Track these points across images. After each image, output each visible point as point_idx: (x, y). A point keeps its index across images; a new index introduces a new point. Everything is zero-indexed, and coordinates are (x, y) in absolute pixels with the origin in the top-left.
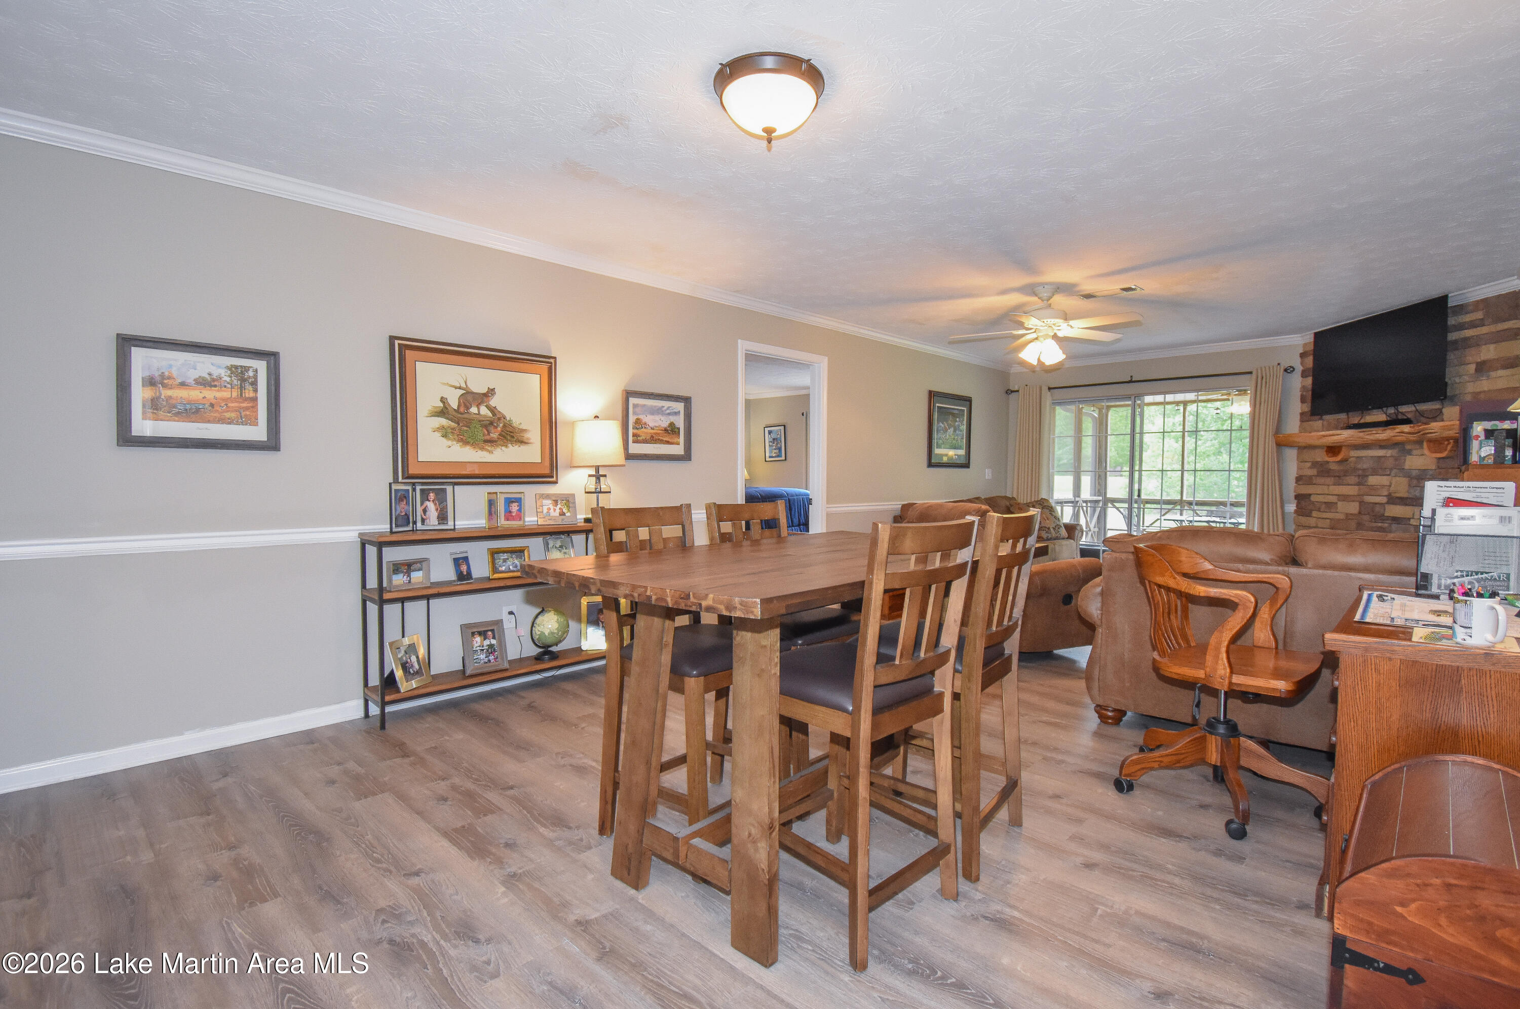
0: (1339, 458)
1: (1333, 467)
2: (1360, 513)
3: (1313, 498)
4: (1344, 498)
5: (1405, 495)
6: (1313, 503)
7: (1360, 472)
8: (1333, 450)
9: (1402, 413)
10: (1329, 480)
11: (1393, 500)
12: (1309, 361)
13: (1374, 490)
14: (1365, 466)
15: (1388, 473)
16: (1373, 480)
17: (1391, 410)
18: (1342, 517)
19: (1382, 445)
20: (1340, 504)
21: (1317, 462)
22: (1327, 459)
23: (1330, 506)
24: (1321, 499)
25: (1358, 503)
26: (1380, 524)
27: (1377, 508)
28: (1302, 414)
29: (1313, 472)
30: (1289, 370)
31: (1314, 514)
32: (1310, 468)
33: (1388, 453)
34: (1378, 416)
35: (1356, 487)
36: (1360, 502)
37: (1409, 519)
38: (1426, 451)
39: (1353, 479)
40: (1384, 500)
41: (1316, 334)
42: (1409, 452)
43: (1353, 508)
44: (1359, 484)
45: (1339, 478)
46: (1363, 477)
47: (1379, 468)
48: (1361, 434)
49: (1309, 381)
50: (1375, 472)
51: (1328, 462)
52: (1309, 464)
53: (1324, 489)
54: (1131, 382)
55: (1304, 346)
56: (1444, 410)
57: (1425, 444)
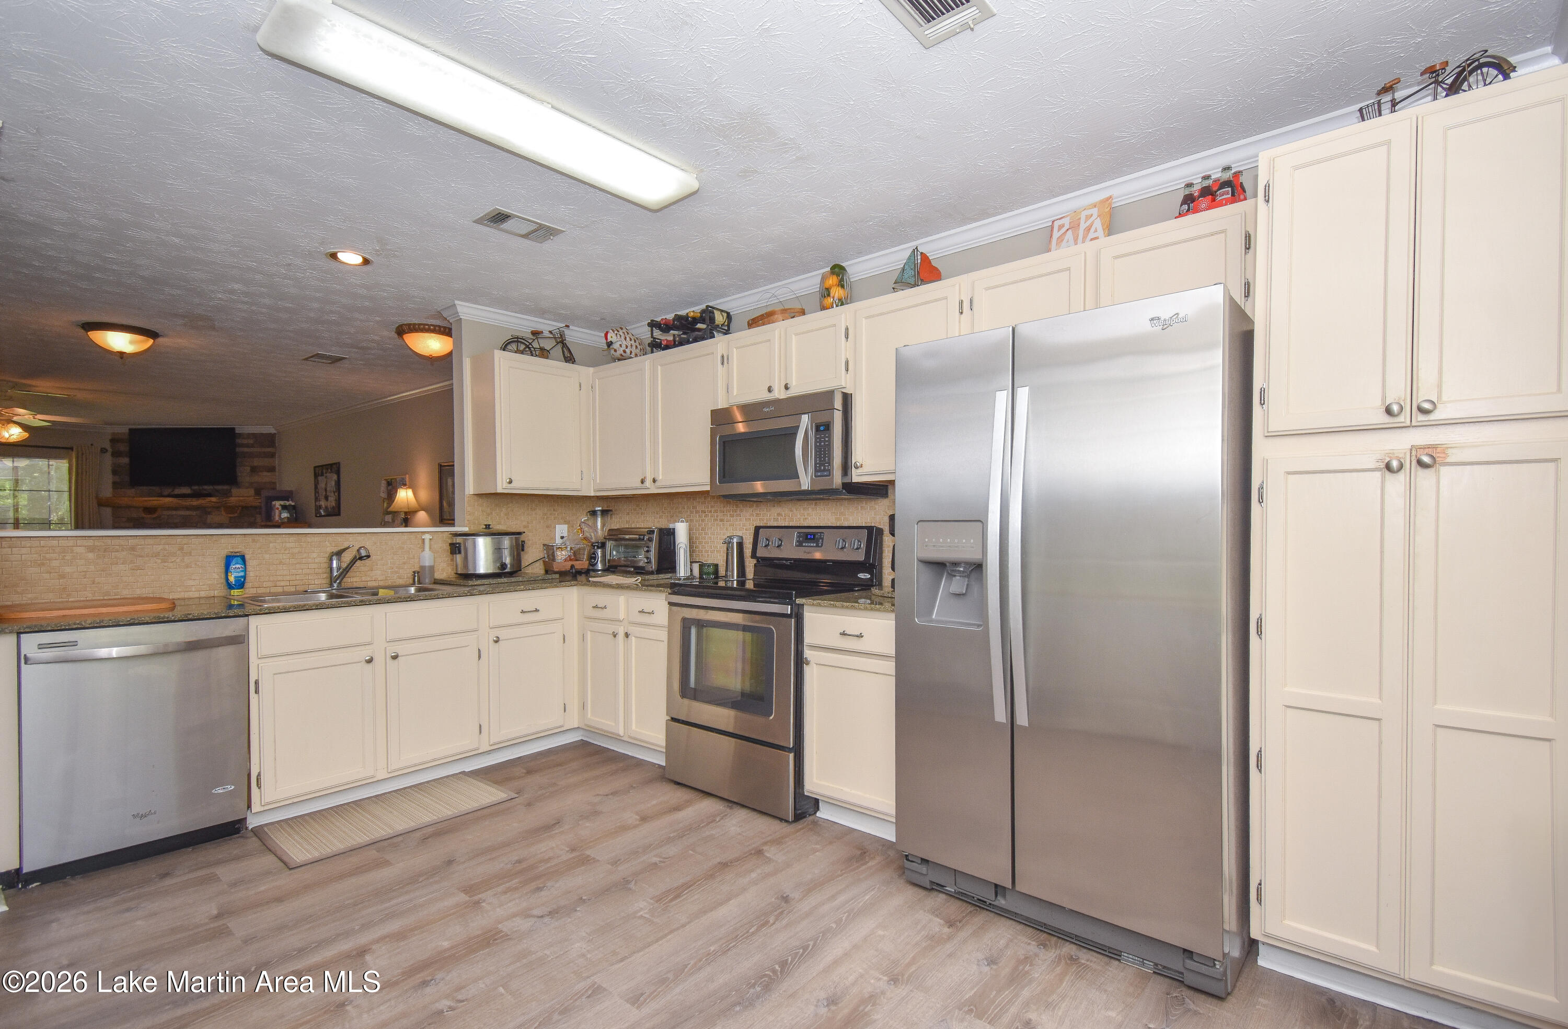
0: (154, 516)
1: (147, 521)
8: (149, 510)
9: (205, 490)
12: (123, 447)
15: (195, 525)
17: (196, 487)
19: (188, 508)
22: (144, 515)
28: (114, 483)
30: (104, 451)
33: (194, 513)
34: (186, 490)
38: (223, 513)
41: (130, 430)
42: (209, 513)
48: (180, 502)
49: (125, 460)
50: (184, 525)
51: (143, 518)
52: (124, 519)
55: (113, 434)
56: (232, 490)
57: (222, 508)
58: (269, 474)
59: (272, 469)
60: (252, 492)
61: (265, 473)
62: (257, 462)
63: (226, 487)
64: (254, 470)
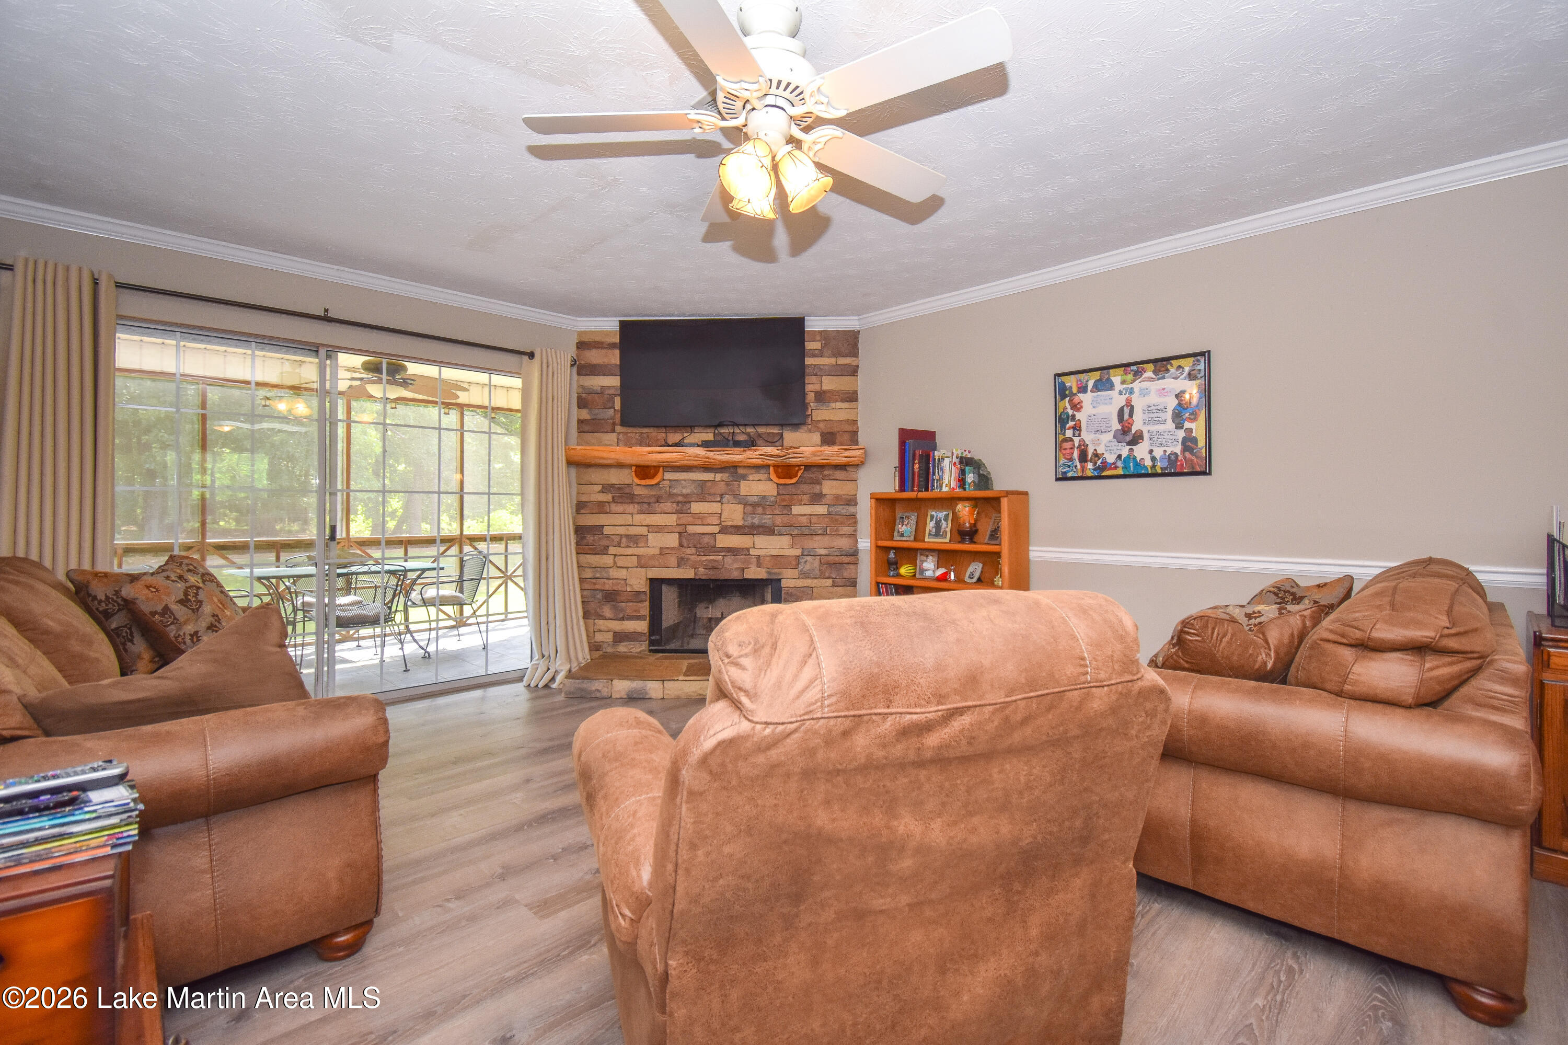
0: (653, 480)
1: (638, 491)
2: (681, 545)
3: (606, 530)
4: (659, 529)
5: (740, 524)
6: (608, 536)
7: (680, 499)
8: (645, 471)
10: (631, 508)
11: (725, 530)
13: (701, 518)
14: (684, 491)
15: (719, 499)
16: (696, 507)
18: (657, 551)
19: (706, 468)
20: (650, 536)
21: (612, 486)
22: (637, 481)
23: (634, 540)
24: (621, 531)
25: (677, 535)
26: (712, 558)
27: (706, 539)
28: (581, 422)
29: (607, 497)
31: (612, 550)
32: (602, 492)
33: (718, 477)
35: (675, 516)
36: (680, 534)
37: (748, 549)
38: (773, 476)
39: (668, 506)
40: (716, 529)
41: (625, 324)
42: (744, 477)
43: (672, 540)
44: (677, 512)
45: (648, 506)
46: (682, 505)
47: (704, 492)
50: (702, 498)
51: (633, 485)
52: (599, 488)
53: (628, 519)
54: (326, 318)
55: (581, 334)
56: (785, 435)
57: (771, 468)
58: (845, 405)
59: (852, 397)
60: (816, 438)
61: (839, 405)
62: (829, 384)
63: (775, 430)
64: (822, 397)
